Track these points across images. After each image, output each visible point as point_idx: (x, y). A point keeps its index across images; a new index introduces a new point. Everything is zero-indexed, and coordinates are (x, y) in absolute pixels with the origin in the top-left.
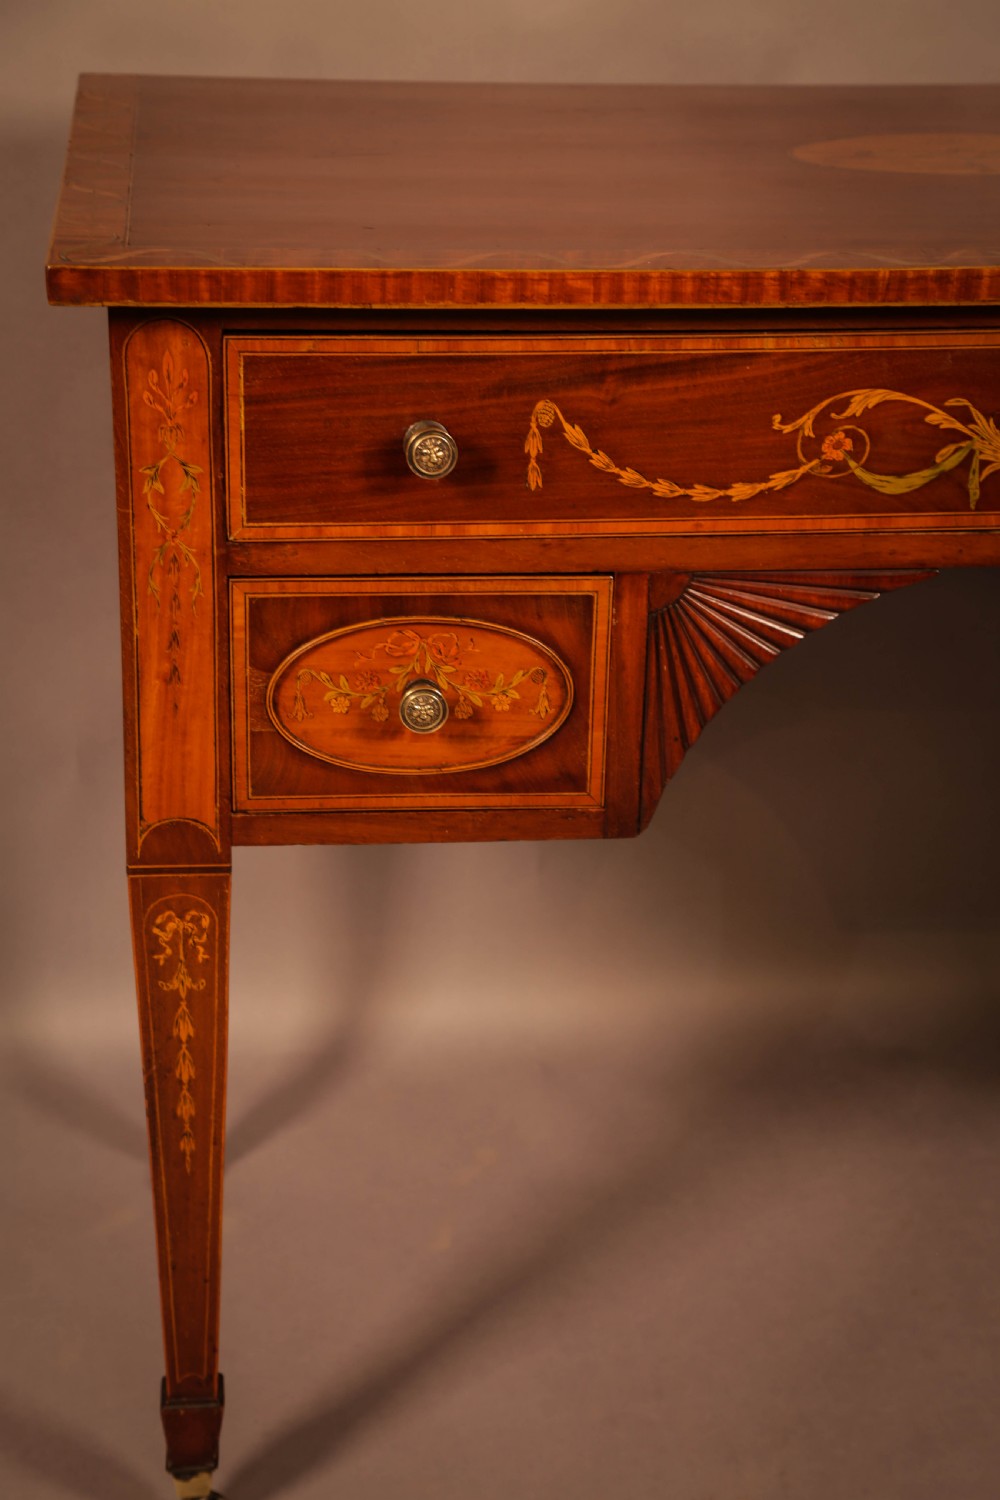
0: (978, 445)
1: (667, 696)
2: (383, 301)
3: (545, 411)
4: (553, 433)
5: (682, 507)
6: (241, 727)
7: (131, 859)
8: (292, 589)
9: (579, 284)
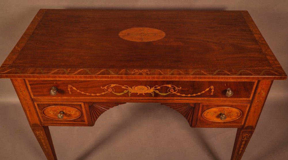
0: (129, 90)
4: (71, 88)
5: (90, 96)
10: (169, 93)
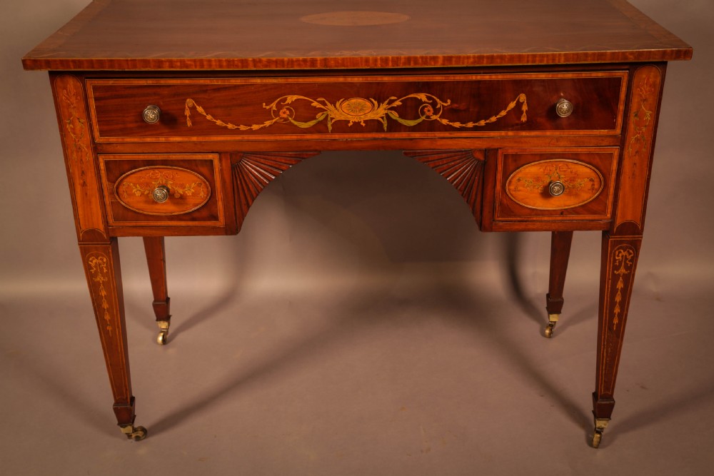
0: (329, 113)
1: (241, 191)
2: (128, 68)
3: (190, 102)
4: (193, 109)
5: (237, 132)
6: (107, 200)
7: (79, 241)
8: (118, 158)
9: (189, 63)
10: (423, 118)
